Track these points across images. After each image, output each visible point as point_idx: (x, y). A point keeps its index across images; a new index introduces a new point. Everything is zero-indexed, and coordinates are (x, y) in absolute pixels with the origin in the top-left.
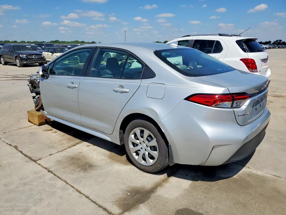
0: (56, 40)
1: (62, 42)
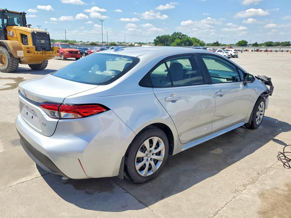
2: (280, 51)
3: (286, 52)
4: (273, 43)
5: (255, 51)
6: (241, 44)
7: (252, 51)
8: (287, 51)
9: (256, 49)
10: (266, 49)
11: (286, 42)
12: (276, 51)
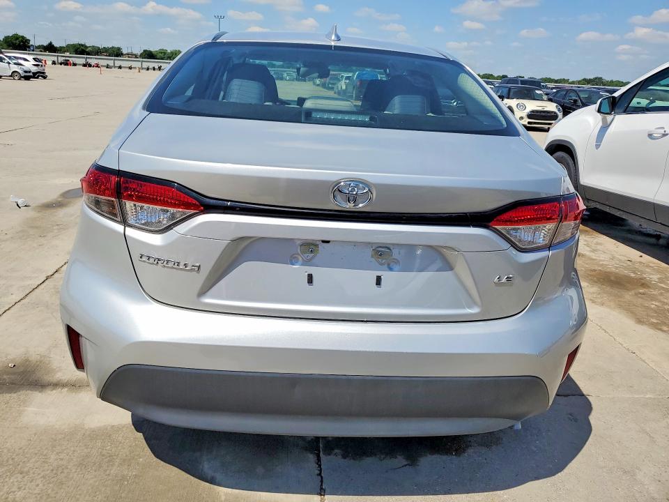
0: (596, 78)
1: (612, 81)
2: (115, 67)
3: (127, 70)
4: (86, 47)
5: (61, 64)
6: (12, 43)
7: (54, 63)
8: (130, 68)
9: (61, 59)
10: (84, 60)
11: (113, 47)
12: (107, 67)
